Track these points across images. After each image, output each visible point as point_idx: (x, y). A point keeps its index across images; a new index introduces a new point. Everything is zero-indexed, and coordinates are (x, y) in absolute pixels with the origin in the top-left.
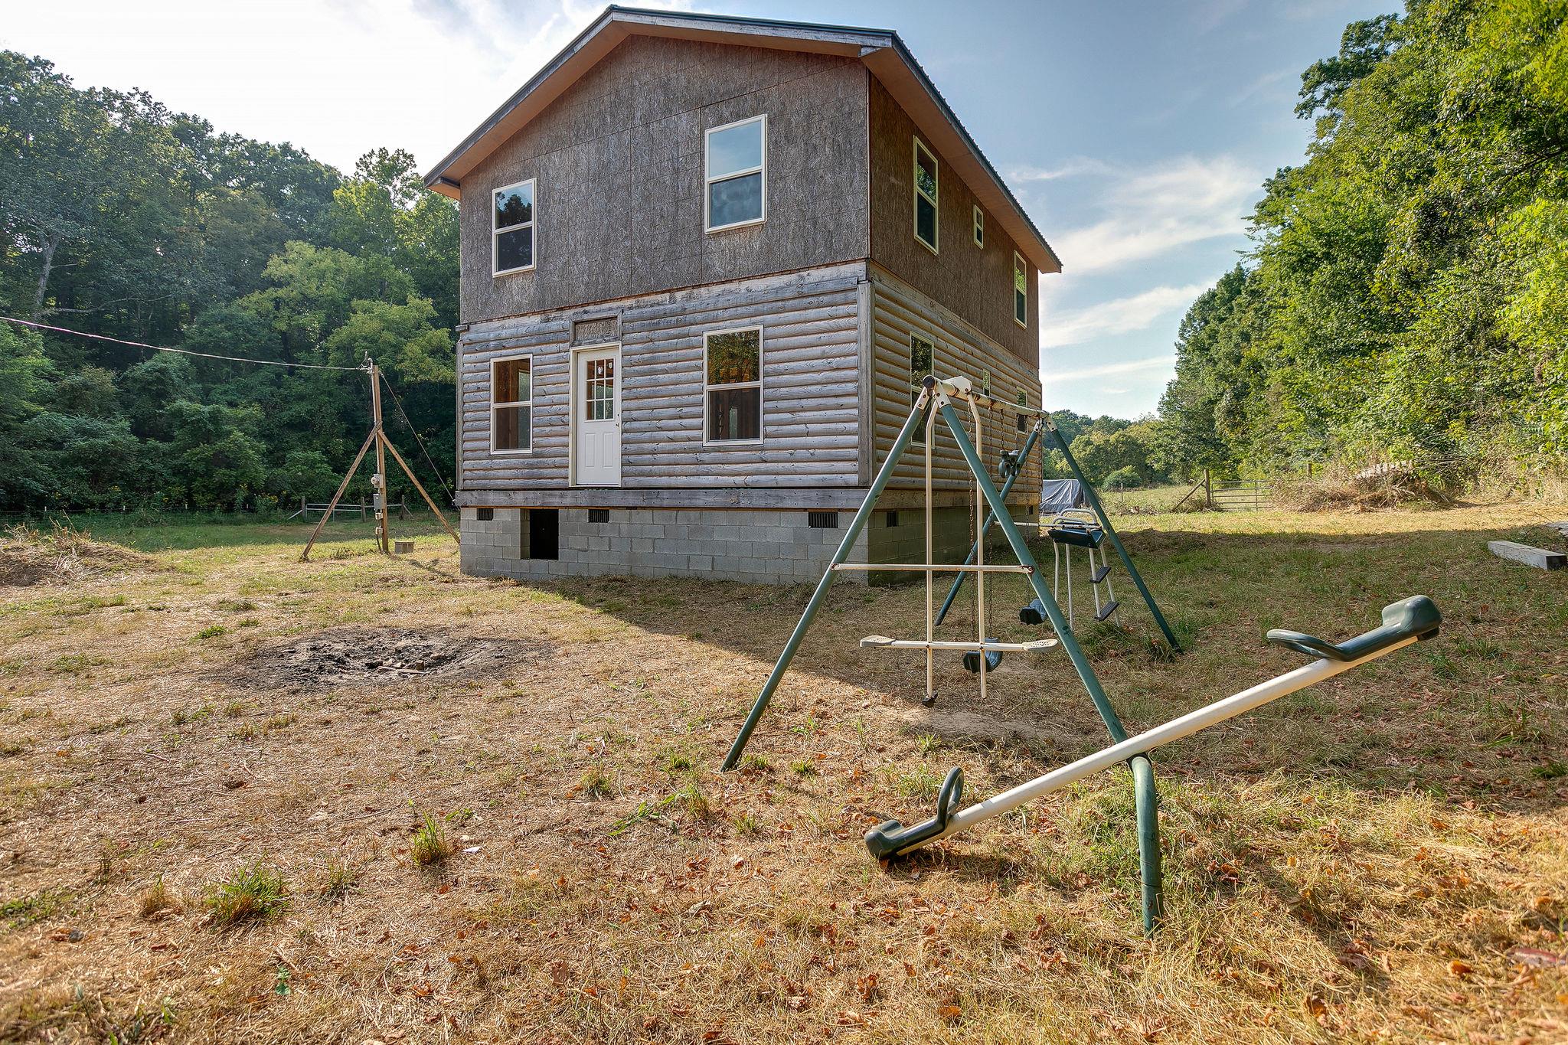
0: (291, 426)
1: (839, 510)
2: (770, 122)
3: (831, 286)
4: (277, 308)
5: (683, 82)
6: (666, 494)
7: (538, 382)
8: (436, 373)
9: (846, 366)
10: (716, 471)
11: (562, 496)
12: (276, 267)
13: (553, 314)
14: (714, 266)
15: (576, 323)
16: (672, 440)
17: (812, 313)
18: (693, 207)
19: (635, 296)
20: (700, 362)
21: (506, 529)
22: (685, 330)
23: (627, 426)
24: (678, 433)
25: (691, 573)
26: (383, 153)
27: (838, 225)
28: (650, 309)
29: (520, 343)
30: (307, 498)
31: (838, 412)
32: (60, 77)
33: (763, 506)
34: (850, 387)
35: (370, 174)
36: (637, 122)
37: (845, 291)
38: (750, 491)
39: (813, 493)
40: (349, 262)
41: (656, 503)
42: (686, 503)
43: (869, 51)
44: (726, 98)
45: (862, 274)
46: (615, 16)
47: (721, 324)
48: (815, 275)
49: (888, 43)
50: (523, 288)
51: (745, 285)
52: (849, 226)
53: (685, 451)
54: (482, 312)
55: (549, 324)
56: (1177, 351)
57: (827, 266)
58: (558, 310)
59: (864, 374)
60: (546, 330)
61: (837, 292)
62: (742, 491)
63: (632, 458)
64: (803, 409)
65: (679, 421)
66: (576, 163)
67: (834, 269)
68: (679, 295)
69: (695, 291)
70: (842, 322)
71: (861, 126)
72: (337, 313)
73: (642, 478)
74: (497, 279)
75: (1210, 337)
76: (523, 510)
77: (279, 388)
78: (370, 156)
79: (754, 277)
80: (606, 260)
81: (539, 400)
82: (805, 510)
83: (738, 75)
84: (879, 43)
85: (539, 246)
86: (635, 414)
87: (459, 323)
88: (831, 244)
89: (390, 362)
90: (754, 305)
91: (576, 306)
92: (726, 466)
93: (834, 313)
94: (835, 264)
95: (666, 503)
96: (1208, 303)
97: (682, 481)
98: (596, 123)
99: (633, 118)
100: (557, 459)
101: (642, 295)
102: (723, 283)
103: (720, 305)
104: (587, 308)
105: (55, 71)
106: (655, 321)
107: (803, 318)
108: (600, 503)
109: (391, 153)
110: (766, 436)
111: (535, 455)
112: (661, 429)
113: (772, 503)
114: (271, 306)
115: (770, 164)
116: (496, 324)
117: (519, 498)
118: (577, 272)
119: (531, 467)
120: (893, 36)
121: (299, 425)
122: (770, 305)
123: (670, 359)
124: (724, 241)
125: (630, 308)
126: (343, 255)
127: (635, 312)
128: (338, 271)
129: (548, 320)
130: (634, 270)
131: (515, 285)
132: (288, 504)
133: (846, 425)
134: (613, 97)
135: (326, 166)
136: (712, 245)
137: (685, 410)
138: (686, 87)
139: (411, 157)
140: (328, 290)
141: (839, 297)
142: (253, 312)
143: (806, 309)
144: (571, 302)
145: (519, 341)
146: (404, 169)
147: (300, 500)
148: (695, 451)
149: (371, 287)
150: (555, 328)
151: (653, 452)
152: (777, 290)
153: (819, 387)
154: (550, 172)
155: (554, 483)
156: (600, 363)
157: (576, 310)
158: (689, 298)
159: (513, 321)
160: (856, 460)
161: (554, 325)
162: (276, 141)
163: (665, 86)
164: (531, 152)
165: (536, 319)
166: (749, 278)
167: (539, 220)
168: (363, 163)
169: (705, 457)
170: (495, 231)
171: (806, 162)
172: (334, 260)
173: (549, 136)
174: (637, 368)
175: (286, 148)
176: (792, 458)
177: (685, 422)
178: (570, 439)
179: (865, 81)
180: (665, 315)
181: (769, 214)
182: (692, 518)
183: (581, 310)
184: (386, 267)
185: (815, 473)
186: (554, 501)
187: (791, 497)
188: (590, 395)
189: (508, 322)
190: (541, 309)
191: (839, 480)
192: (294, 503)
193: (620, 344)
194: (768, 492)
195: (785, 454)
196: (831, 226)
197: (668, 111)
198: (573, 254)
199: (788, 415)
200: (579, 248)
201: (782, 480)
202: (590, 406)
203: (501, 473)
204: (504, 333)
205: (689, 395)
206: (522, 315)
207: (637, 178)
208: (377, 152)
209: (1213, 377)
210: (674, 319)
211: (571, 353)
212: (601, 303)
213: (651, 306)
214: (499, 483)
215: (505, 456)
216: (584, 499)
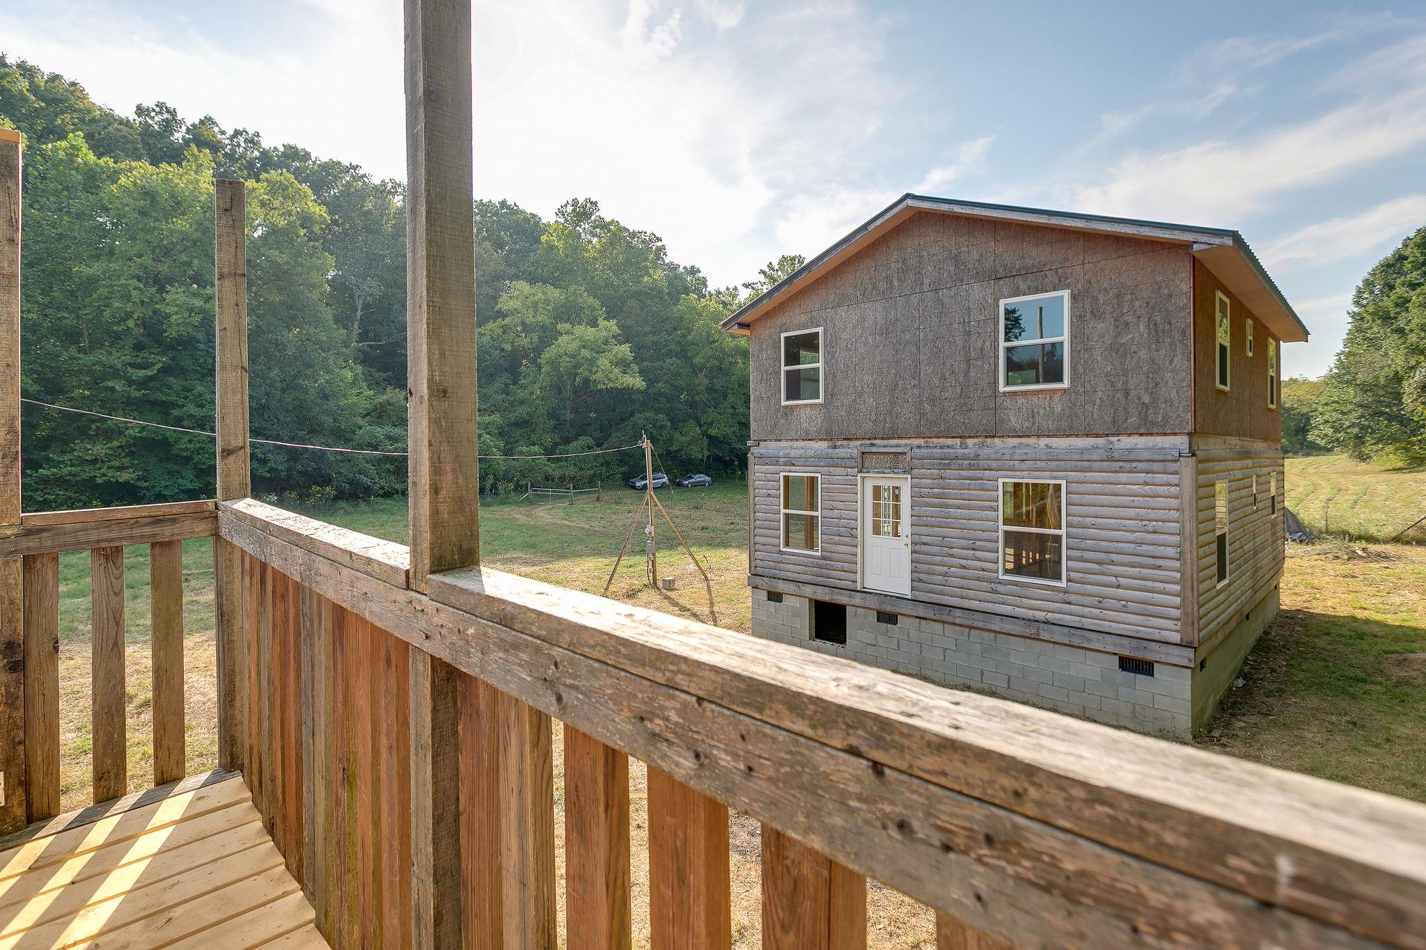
0: (516, 424)
1: (1156, 662)
2: (1074, 298)
3: (1146, 455)
4: (504, 333)
5: (976, 256)
6: (958, 613)
7: (827, 498)
8: (621, 382)
9: (1166, 531)
10: (1014, 603)
11: (850, 596)
12: (505, 303)
13: (840, 443)
14: (1010, 421)
15: (863, 453)
16: (964, 567)
17: (1123, 477)
18: (986, 366)
19: (924, 438)
20: (995, 504)
21: (795, 613)
22: (979, 473)
23: (917, 548)
24: (970, 562)
25: (985, 686)
26: (575, 202)
27: (1155, 400)
28: (940, 451)
29: (808, 464)
30: (531, 483)
31: (1155, 572)
32: (364, 176)
33: (1067, 642)
34: (1171, 552)
35: (566, 220)
36: (926, 288)
37: (1163, 461)
38: (1051, 627)
39: (1126, 641)
40: (555, 294)
41: (947, 618)
42: (980, 625)
43: (1204, 247)
44: (1024, 273)
45: (1185, 447)
46: (909, 202)
47: (1018, 473)
48: (1126, 442)
49: (1229, 242)
50: (810, 418)
51: (1043, 442)
52: (1169, 401)
53: (979, 579)
54: (771, 433)
55: (836, 451)
56: (1350, 320)
57: (1141, 435)
58: (844, 439)
59: (1188, 543)
60: (834, 456)
61: (1153, 461)
62: (1042, 625)
63: (922, 576)
64: (1113, 563)
65: (973, 552)
66: (863, 319)
67: (1150, 438)
68: (970, 442)
69: (989, 440)
70: (1160, 490)
71: (1183, 309)
72: (548, 335)
73: (933, 595)
74: (786, 407)
75: (1397, 305)
76: (810, 600)
77: (507, 395)
78: (566, 206)
79: (1056, 436)
80: (893, 403)
81: (826, 512)
82: (1115, 654)
83: (1036, 254)
84: (1217, 241)
85: (826, 385)
86: (925, 539)
87: (750, 440)
88: (1147, 415)
89: (587, 373)
90: (1054, 460)
91: (863, 438)
92: (1024, 600)
93: (1150, 481)
94: (1151, 434)
95: (958, 621)
96: (1393, 265)
97: (975, 604)
98: (883, 286)
99: (922, 284)
100: (845, 565)
101: (931, 438)
102: (1019, 437)
103: (1017, 457)
104: (874, 442)
105: (361, 172)
106: (947, 462)
107: (1113, 480)
108: (889, 608)
109: (581, 201)
110: (1069, 580)
111: (823, 558)
112: (952, 556)
113: (1076, 642)
114: (499, 331)
115: (1073, 337)
116: (784, 444)
117: (809, 591)
118: (864, 410)
119: (820, 567)
120: (1235, 236)
121: (521, 424)
122: (1074, 463)
123: (962, 496)
124: (1021, 401)
125: (919, 447)
126: (549, 288)
127: (925, 451)
128: (547, 302)
129: (835, 447)
130: (922, 415)
131: (804, 414)
132: (519, 488)
133: (1165, 585)
134: (900, 265)
135: (531, 214)
136: (1008, 403)
137: (978, 543)
138: (979, 261)
139: (595, 204)
140: (542, 318)
141: (1156, 466)
142: (489, 337)
143: (1116, 472)
144: (859, 434)
145: (806, 461)
146: (591, 214)
147: (527, 484)
148: (990, 581)
149: (569, 313)
150: (843, 455)
151: (945, 575)
152: (1082, 451)
153: (1133, 545)
154: (837, 324)
155: (843, 584)
156: (887, 489)
157: (863, 442)
158: (982, 445)
159: (800, 444)
160: (1178, 619)
161: (841, 452)
162: (496, 200)
163: (956, 259)
164: (818, 306)
165: (824, 445)
166: (1048, 436)
167: (826, 363)
168: (560, 212)
169: (1001, 588)
170: (784, 368)
171: (1116, 337)
172: (544, 293)
173: (835, 293)
174: (926, 500)
175: (503, 204)
176: (1100, 605)
177: (978, 554)
178: (859, 550)
179: (1188, 266)
180: (957, 458)
181: (1072, 380)
182: (986, 638)
183: (868, 442)
184: (581, 295)
185: (1130, 623)
186: (841, 599)
187: (1098, 641)
188: (876, 514)
189: (795, 444)
190: (830, 435)
191: (1156, 634)
192: (521, 487)
193: (909, 476)
194: (1073, 631)
195: (1094, 601)
196: (1146, 399)
197: (957, 280)
198: (860, 395)
199: (1095, 566)
200: (866, 390)
201: (1087, 623)
202: (876, 523)
203: (791, 567)
204: (793, 453)
205: (983, 531)
206: (809, 440)
207: (926, 336)
208: (570, 202)
209: (1402, 351)
210: (965, 462)
211: (859, 478)
212: (889, 439)
213: (941, 448)
214: (789, 575)
215: (793, 554)
216: (873, 603)
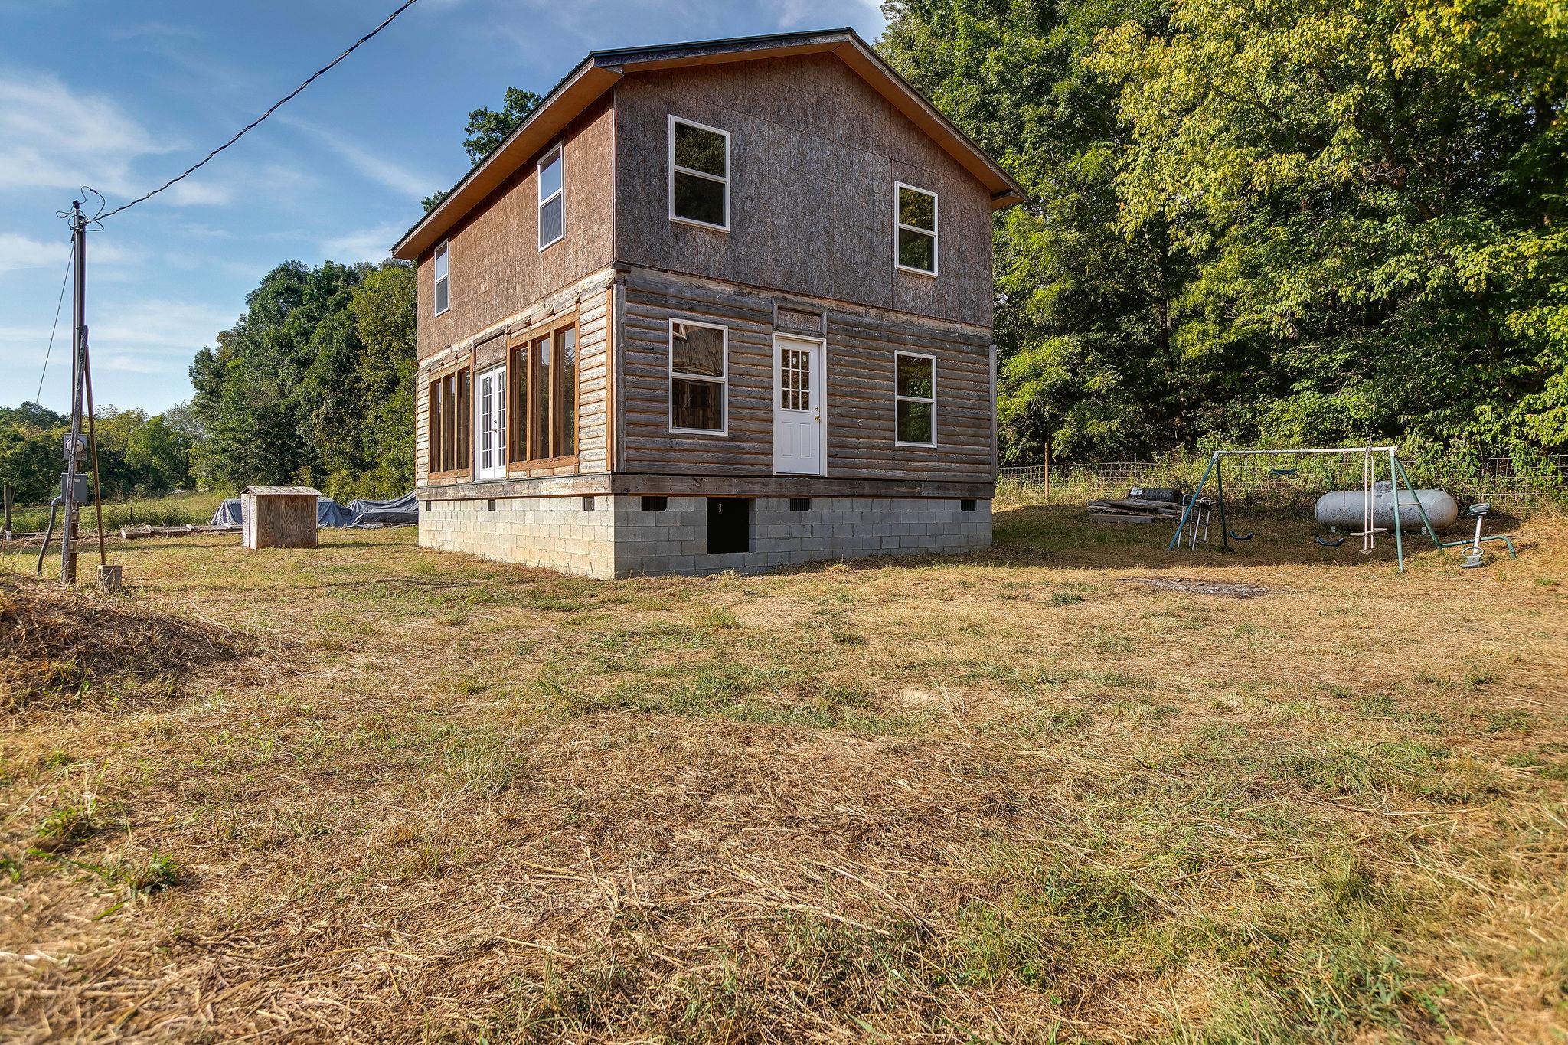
1: (978, 498)
2: (940, 202)
3: (976, 341)
5: (878, 129)
6: (866, 484)
7: (735, 359)
10: (904, 467)
11: (763, 484)
13: (749, 290)
14: (901, 298)
15: (776, 307)
16: (870, 438)
18: (885, 241)
19: (834, 300)
20: (891, 374)
21: (687, 520)
22: (881, 344)
23: (833, 421)
24: (874, 432)
25: (884, 552)
27: (978, 300)
28: (850, 317)
29: (712, 311)
31: (980, 430)
33: (937, 494)
34: (986, 414)
37: (983, 346)
38: (928, 484)
41: (858, 491)
44: (910, 164)
45: (990, 338)
46: (851, 39)
47: (909, 347)
48: (964, 329)
50: (712, 248)
51: (924, 321)
52: (983, 302)
53: (881, 448)
54: (651, 257)
55: (743, 299)
57: (971, 325)
58: (754, 287)
60: (739, 304)
61: (979, 345)
62: (923, 483)
63: (836, 451)
65: (876, 422)
67: (974, 329)
68: (873, 312)
73: (846, 469)
74: (676, 225)
76: (711, 499)
79: (931, 317)
80: (806, 254)
81: (735, 379)
83: (917, 151)
85: (733, 209)
90: (930, 338)
91: (775, 290)
92: (912, 463)
93: (977, 360)
95: (865, 493)
97: (878, 474)
98: (797, 115)
100: (757, 444)
101: (842, 301)
102: (906, 313)
103: (905, 331)
104: (787, 296)
106: (857, 330)
107: (960, 359)
108: (803, 491)
110: (939, 443)
111: (731, 439)
112: (862, 428)
113: (942, 493)
115: (939, 235)
116: (671, 277)
117: (708, 485)
118: (778, 255)
119: (727, 451)
122: (940, 342)
123: (869, 366)
124: (908, 281)
127: (836, 316)
129: (741, 294)
131: (703, 241)
133: (984, 440)
136: (902, 281)
137: (880, 412)
138: (880, 134)
141: (979, 350)
143: (961, 352)
144: (773, 284)
145: (709, 307)
148: (889, 448)
150: (751, 306)
151: (856, 447)
152: (944, 333)
153: (969, 410)
154: (747, 136)
155: (755, 470)
156: (795, 354)
157: (776, 294)
158: (882, 317)
159: (699, 282)
160: (989, 464)
161: (749, 302)
164: (722, 100)
165: (728, 289)
166: (926, 317)
167: (734, 181)
169: (897, 455)
170: (673, 167)
171: (960, 244)
173: (744, 95)
174: (840, 368)
177: (880, 424)
178: (774, 426)
180: (863, 326)
181: (941, 271)
182: (885, 506)
183: (780, 295)
185: (967, 471)
187: (953, 489)
188: (785, 383)
189: (694, 281)
190: (735, 279)
191: (980, 477)
193: (824, 342)
194: (940, 485)
196: (974, 298)
199: (952, 428)
201: (947, 476)
202: (785, 394)
203: (685, 455)
204: (689, 293)
205: (883, 400)
206: (710, 279)
210: (871, 331)
211: (771, 337)
212: (802, 295)
213: (850, 314)
214: (683, 467)
215: (689, 437)
216: (791, 488)
